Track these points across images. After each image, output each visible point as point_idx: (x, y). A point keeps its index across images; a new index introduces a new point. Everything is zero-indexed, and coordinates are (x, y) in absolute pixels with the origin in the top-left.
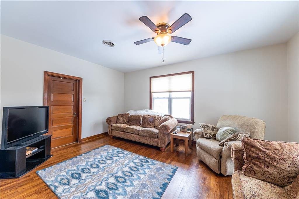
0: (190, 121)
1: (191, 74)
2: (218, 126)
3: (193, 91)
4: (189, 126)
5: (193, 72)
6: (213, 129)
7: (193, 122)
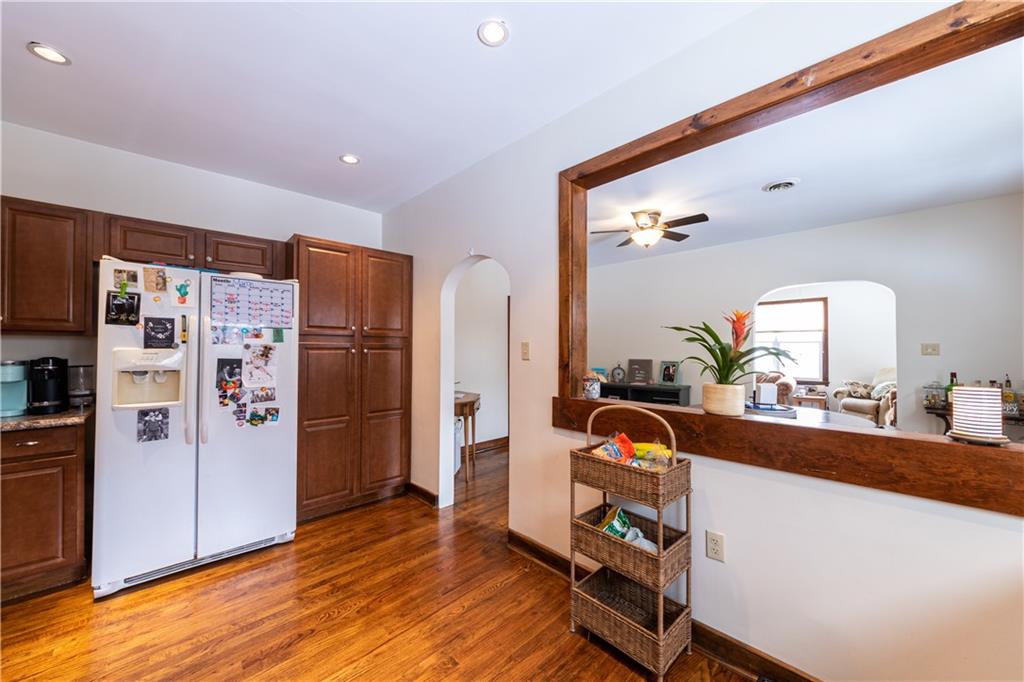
0: (821, 380)
1: (821, 303)
2: (873, 384)
3: (826, 331)
4: (821, 388)
5: (825, 300)
6: (865, 387)
7: (826, 382)
